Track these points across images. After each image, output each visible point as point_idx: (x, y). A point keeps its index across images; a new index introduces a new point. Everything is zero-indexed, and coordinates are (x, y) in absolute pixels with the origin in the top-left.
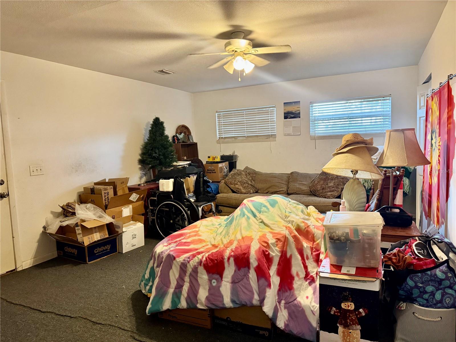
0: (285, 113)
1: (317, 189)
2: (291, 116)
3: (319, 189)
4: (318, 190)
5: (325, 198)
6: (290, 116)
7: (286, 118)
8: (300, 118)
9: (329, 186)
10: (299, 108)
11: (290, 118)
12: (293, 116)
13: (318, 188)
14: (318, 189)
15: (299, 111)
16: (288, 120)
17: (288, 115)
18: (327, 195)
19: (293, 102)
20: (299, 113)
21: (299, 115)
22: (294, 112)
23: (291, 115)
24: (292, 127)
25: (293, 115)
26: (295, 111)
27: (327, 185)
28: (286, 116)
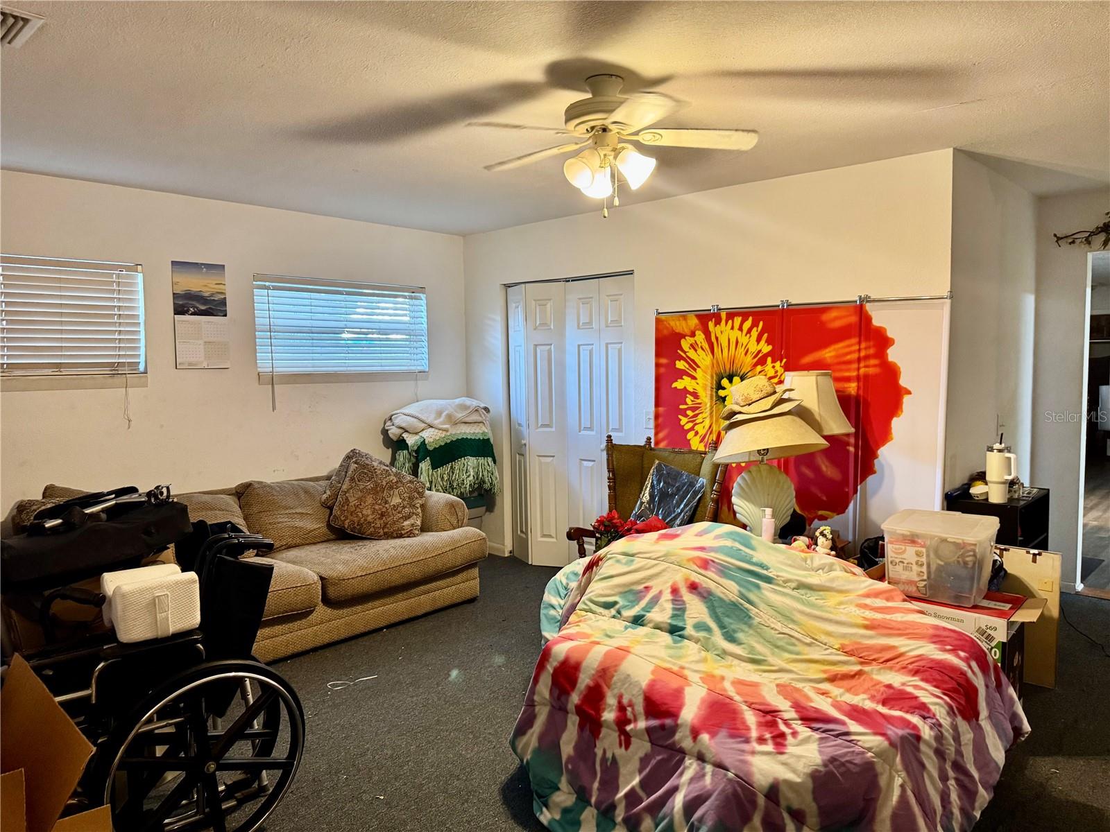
0: (175, 296)
1: (365, 520)
2: (197, 308)
3: (371, 517)
4: (369, 522)
5: (401, 536)
6: (194, 307)
7: (179, 310)
8: (225, 315)
9: (394, 506)
10: (221, 286)
11: (193, 314)
12: (203, 308)
13: (368, 516)
14: (369, 518)
15: (223, 297)
16: (187, 317)
17: (186, 304)
18: (404, 530)
19: (202, 264)
20: (223, 302)
21: (224, 309)
22: (207, 294)
23: (198, 305)
24: (201, 342)
25: (204, 304)
26: (212, 295)
27: (386, 503)
28: (183, 306)
